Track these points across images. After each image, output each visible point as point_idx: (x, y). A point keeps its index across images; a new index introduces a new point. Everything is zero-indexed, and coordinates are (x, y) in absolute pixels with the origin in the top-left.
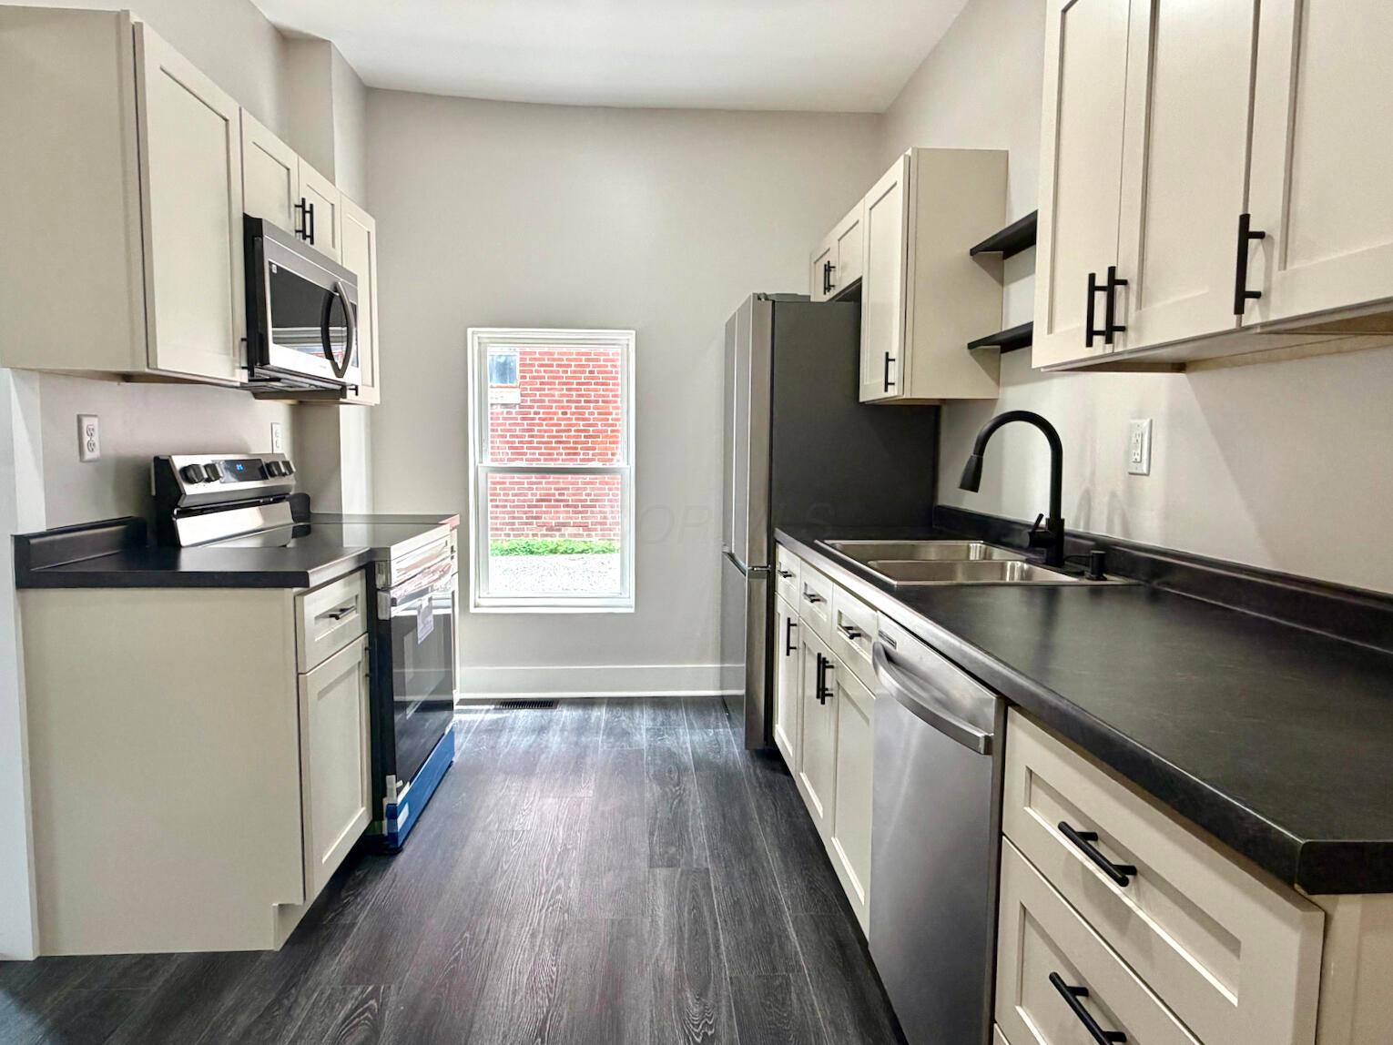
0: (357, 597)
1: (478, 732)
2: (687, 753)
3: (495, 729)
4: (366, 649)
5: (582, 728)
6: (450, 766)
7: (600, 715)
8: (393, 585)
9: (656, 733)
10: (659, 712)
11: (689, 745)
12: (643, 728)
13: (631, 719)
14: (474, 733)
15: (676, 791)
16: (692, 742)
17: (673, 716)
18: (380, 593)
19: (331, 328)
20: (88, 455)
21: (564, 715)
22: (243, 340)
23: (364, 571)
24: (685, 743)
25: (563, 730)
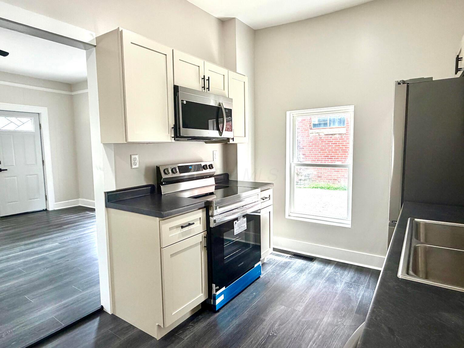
0: (200, 218)
1: (278, 265)
2: (357, 301)
3: (285, 266)
4: (205, 237)
5: (318, 274)
6: (258, 278)
7: (329, 269)
8: (214, 215)
9: (349, 285)
10: (356, 275)
11: (360, 297)
12: (344, 281)
13: (342, 275)
14: (276, 266)
15: (340, 321)
16: (363, 296)
17: (362, 278)
18: (210, 218)
19: (219, 119)
20: (134, 167)
21: (315, 266)
22: (172, 128)
23: (205, 208)
24: (359, 295)
25: (309, 273)
